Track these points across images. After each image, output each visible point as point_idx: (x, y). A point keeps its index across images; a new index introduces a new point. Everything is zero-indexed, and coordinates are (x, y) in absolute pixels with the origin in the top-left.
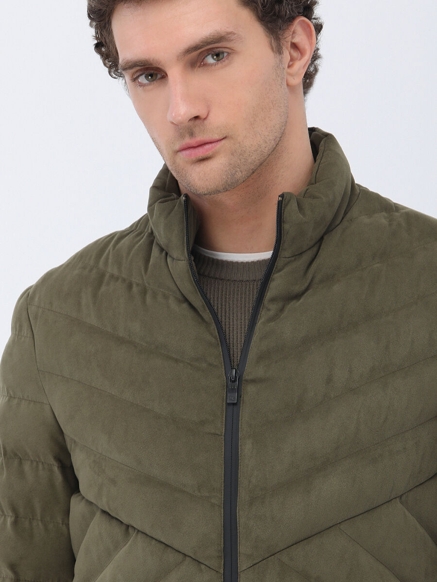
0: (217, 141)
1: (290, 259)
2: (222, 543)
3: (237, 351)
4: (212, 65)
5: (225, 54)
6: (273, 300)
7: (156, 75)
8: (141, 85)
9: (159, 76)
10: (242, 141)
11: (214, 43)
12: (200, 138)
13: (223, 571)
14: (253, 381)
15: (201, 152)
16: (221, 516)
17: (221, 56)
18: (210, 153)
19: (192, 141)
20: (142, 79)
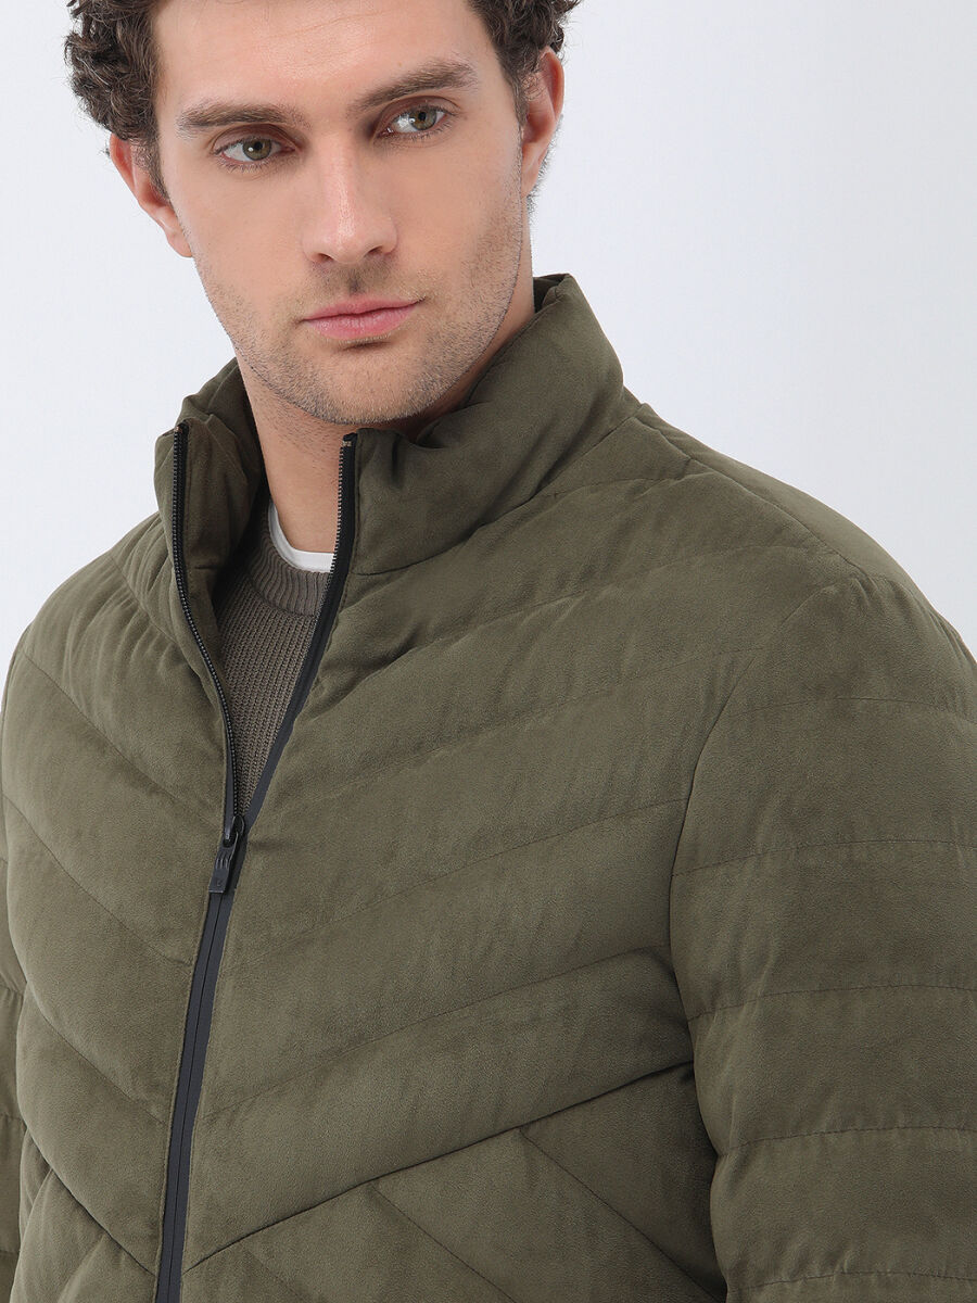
0: (406, 307)
1: (374, 577)
2: (161, 1208)
3: (252, 776)
4: (406, 136)
5: (440, 115)
6: (329, 667)
7: (269, 144)
8: (233, 164)
9: (275, 148)
10: (455, 313)
11: (432, 87)
12: (372, 297)
13: (157, 1270)
14: (262, 846)
15: (366, 328)
16: (164, 1148)
17: (429, 120)
18: (388, 333)
19: (356, 303)
20: (237, 153)
